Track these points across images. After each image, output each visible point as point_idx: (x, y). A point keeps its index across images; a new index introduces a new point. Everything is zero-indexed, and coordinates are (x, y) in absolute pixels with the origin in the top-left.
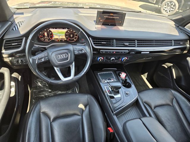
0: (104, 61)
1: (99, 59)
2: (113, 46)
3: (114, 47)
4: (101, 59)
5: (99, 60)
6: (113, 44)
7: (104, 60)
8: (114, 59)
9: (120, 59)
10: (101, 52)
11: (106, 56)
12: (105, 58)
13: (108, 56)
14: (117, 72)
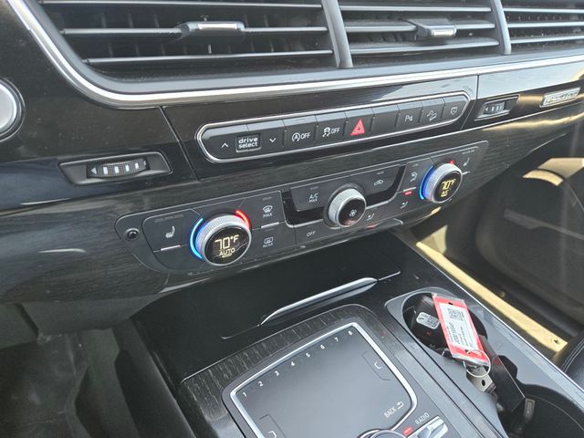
0: (268, 242)
1: (204, 237)
2: (326, 62)
3: (342, 67)
4: (229, 231)
5: (211, 246)
6: (322, 39)
7: (260, 236)
8: (360, 196)
9: (408, 191)
10: (213, 144)
11: (277, 190)
12: (267, 210)
13: (295, 186)
14: (396, 306)
